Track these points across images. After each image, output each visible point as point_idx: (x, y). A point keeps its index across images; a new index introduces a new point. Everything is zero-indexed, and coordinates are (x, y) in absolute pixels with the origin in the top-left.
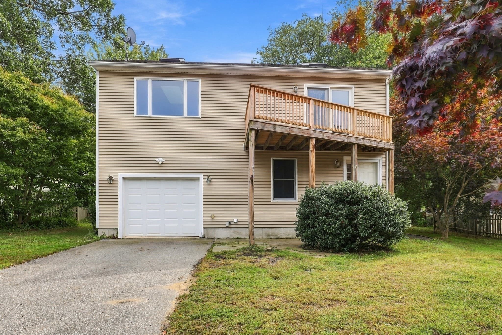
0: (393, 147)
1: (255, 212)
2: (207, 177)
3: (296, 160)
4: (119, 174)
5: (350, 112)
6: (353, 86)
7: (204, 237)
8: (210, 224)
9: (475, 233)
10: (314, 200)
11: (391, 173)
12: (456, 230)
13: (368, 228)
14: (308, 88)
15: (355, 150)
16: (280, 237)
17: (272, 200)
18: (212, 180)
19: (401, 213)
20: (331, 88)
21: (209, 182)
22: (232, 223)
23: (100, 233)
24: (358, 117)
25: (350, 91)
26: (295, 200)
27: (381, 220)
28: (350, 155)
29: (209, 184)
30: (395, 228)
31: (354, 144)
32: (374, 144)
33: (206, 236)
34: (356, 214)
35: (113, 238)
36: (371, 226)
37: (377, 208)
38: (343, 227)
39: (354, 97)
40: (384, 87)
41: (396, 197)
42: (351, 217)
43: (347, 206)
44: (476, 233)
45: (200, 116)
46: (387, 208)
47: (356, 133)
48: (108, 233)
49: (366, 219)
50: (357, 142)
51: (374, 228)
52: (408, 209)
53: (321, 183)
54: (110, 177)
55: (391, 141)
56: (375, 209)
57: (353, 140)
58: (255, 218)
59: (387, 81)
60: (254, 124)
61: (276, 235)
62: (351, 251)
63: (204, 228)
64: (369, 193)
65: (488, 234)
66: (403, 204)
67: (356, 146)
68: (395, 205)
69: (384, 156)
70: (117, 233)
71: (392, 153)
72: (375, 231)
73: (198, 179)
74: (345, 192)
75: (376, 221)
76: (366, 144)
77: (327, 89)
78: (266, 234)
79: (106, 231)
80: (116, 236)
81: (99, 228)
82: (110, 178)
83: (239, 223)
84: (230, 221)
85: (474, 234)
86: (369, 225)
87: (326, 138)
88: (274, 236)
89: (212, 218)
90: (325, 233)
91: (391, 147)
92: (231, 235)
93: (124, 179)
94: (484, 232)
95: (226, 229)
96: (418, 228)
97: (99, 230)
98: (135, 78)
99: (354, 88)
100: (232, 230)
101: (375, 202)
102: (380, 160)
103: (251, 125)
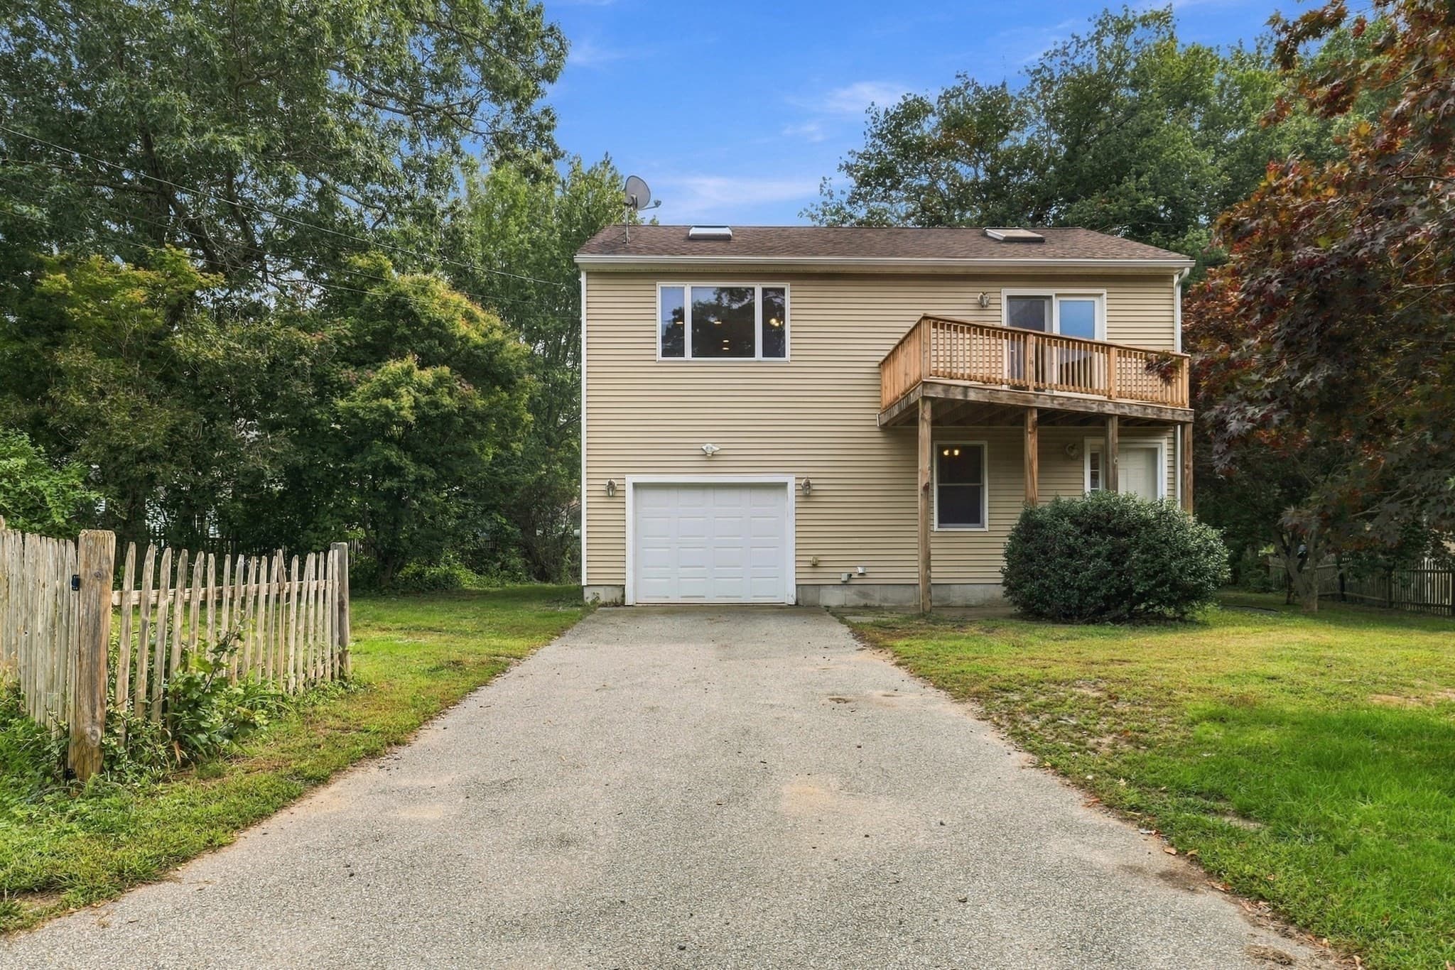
0: (1190, 418)
1: (932, 552)
2: (803, 482)
3: (985, 444)
4: (627, 476)
5: (1103, 352)
6: (1104, 291)
7: (797, 604)
8: (809, 578)
9: (1388, 604)
10: (1043, 526)
11: (1186, 471)
12: (1344, 598)
13: (1150, 577)
14: (1009, 297)
15: (1113, 428)
16: (953, 604)
17: (935, 528)
18: (815, 487)
19: (1211, 551)
20: (1057, 295)
21: (807, 491)
22: (855, 576)
23: (588, 595)
24: (1118, 359)
25: (1096, 300)
26: (983, 527)
27: (1173, 564)
28: (1104, 434)
29: (807, 496)
30: (1199, 577)
31: (1110, 416)
32: (1150, 414)
33: (801, 603)
34: (1125, 552)
35: (616, 605)
36: (1156, 573)
37: (1166, 542)
38: (1103, 575)
39: (1106, 313)
40: (1169, 291)
41: (1199, 521)
42: (1117, 557)
43: (1109, 538)
44: (1391, 603)
45: (788, 357)
46: (1186, 542)
47: (1114, 394)
48: (605, 596)
49: (1145, 561)
50: (1118, 412)
51: (1160, 577)
52: (1224, 544)
53: (1053, 493)
54: (610, 483)
55: (1187, 407)
56: (1162, 542)
57: (1109, 409)
58: (932, 558)
59: (1176, 279)
60: (931, 389)
61: (943, 599)
62: (1118, 620)
63: (797, 586)
64: (1151, 515)
65: (1417, 604)
66: (1213, 534)
67: (1116, 420)
68: (1199, 537)
69: (1171, 435)
70: (623, 596)
71: (1189, 429)
72: (1162, 583)
73: (783, 486)
74: (1105, 513)
75: (1164, 565)
76: (1135, 414)
77: (1050, 297)
79: (601, 591)
80: (619, 601)
81: (588, 586)
82: (611, 486)
83: (868, 575)
84: (850, 570)
85: (1384, 607)
86: (1151, 572)
87: (1057, 407)
88: (939, 601)
89: (815, 566)
90: (1066, 586)
91: (1187, 419)
92: (851, 600)
93: (636, 486)
94: (1409, 602)
95: (842, 587)
96: (1249, 595)
97: (586, 590)
98: (660, 285)
99: (1105, 296)
100: (853, 589)
101: (1163, 531)
102: (1164, 446)
103: (925, 391)
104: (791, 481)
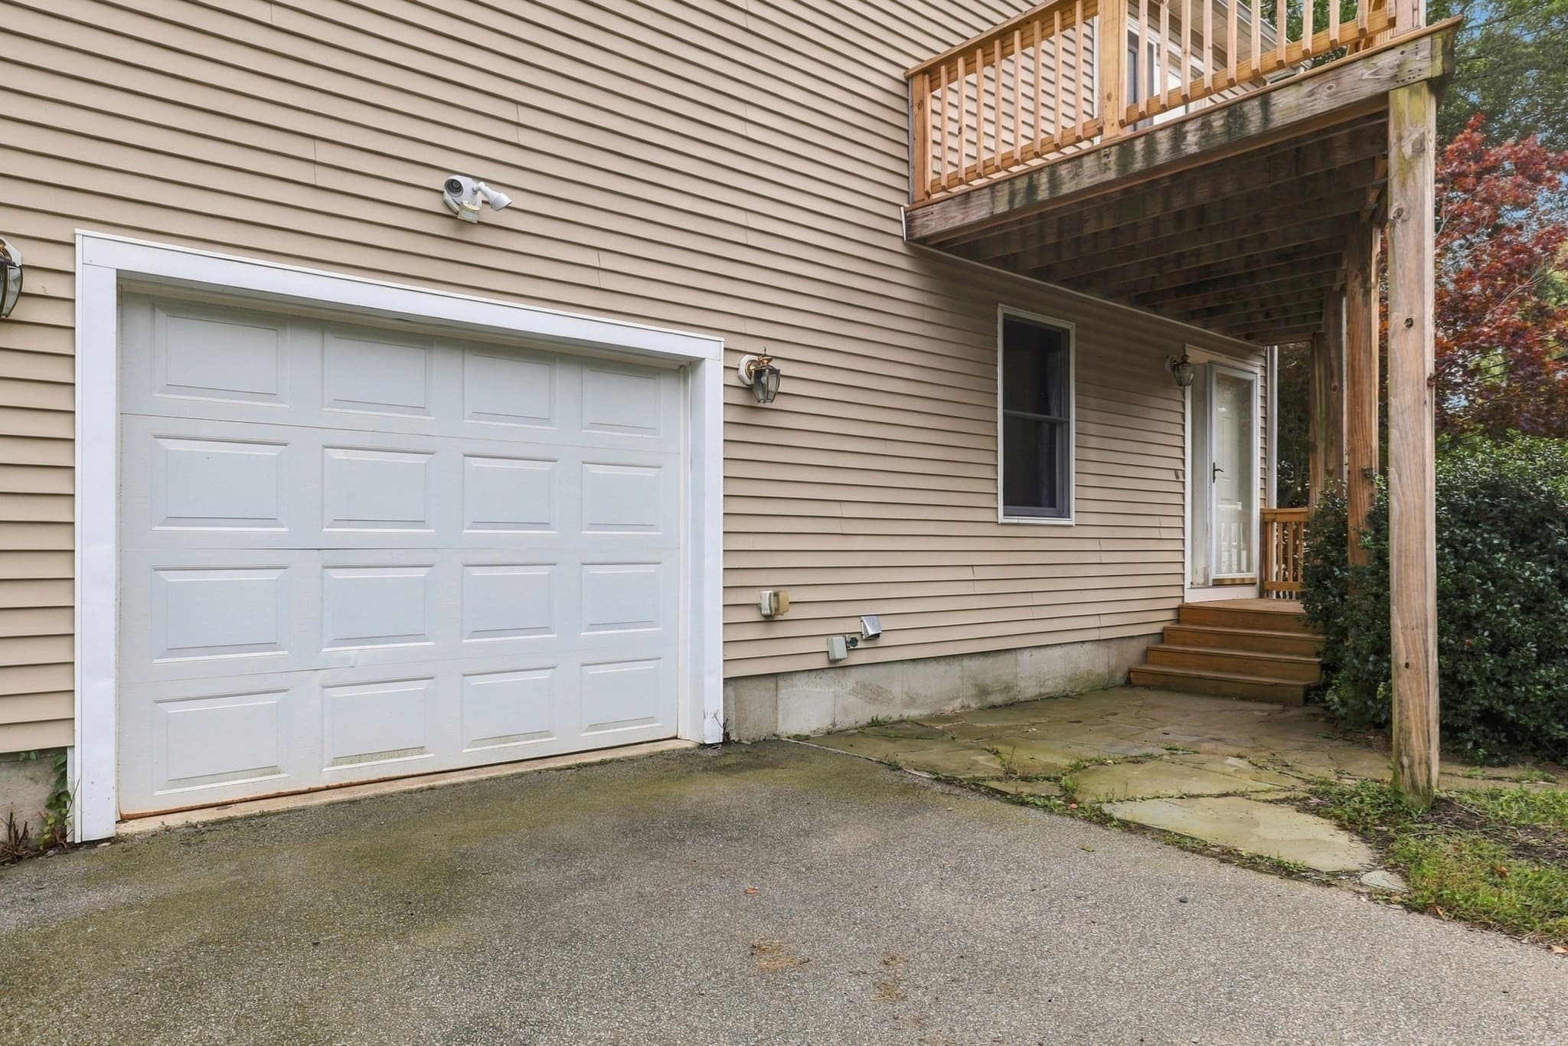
3: (1072, 329)
4: (80, 230)
7: (727, 740)
8: (755, 654)
16: (1020, 698)
17: (1001, 519)
22: (858, 643)
26: (1065, 516)
29: (754, 407)
33: (733, 737)
61: (1008, 688)
63: (729, 682)
69: (1262, 362)
78: (976, 686)
83: (884, 640)
84: (853, 626)
88: (1001, 691)
89: (768, 619)
92: (846, 711)
95: (827, 677)
100: (851, 679)
102: (1258, 378)
104: (709, 350)
